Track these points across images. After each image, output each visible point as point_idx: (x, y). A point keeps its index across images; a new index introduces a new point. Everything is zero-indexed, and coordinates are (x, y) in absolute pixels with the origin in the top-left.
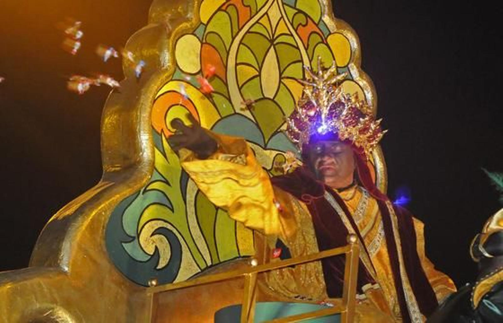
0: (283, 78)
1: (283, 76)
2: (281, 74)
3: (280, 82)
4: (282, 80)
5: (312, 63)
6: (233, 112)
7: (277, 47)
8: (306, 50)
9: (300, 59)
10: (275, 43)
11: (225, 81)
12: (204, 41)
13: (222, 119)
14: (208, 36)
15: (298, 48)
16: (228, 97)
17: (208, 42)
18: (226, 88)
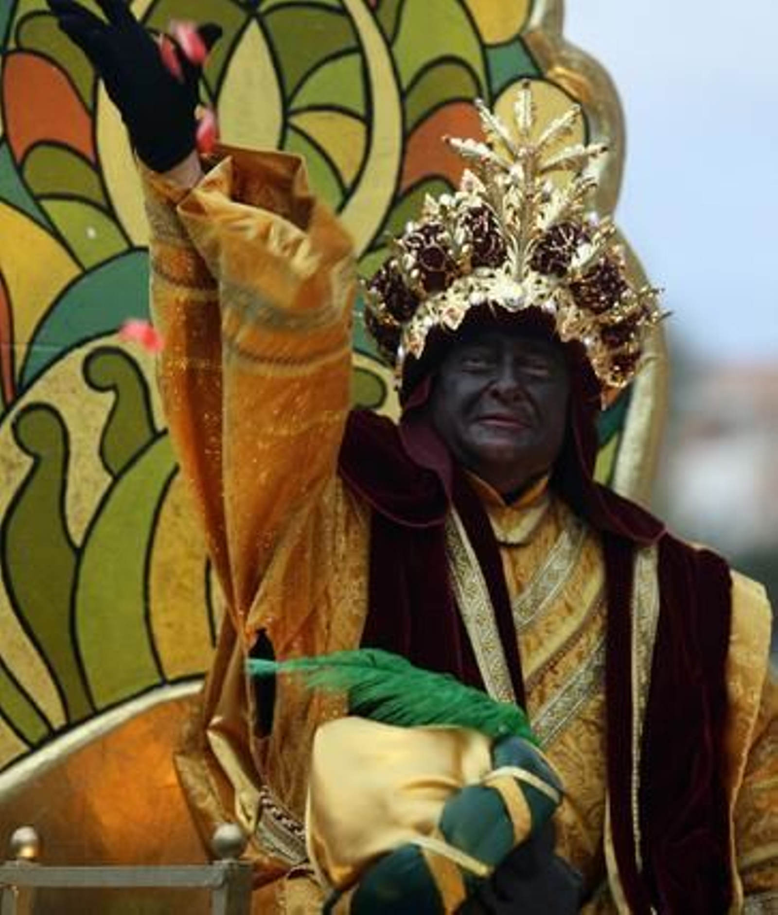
0: (297, 112)
1: (295, 105)
2: (286, 101)
3: (286, 126)
4: (295, 121)
5: (396, 49)
6: (124, 246)
7: (271, 21)
8: (373, 10)
9: (353, 43)
10: (263, 8)
11: (90, 154)
12: (12, 45)
13: (86, 272)
14: (26, 27)
15: (343, 11)
16: (102, 202)
17: (26, 43)
18: (94, 177)
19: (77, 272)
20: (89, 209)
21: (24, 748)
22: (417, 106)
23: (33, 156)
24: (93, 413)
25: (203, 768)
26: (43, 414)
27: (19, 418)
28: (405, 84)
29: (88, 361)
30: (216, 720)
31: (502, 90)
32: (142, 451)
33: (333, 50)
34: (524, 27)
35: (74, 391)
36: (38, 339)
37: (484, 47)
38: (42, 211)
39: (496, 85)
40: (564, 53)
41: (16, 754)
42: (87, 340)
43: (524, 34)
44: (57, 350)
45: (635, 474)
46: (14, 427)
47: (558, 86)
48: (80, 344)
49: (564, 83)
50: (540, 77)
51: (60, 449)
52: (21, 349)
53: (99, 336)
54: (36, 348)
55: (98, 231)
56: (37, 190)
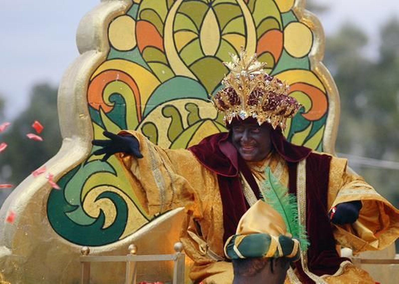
1: (223, 33)
2: (221, 32)
3: (221, 38)
4: (223, 37)
5: (253, 15)
6: (173, 76)
7: (216, 9)
8: (247, 4)
9: (241, 14)
10: (213, 5)
11: (163, 50)
12: (138, 19)
13: (162, 83)
14: (142, 13)
15: (238, 5)
16: (167, 63)
17: (142, 18)
18: (164, 56)
19: (159, 83)
20: (162, 65)
21: (147, 222)
22: (261, 31)
23: (145, 50)
24: (165, 124)
25: (189, 240)
26: (150, 125)
27: (143, 127)
28: (257, 25)
29: (163, 109)
30: (189, 227)
31: (286, 26)
32: (180, 135)
33: (234, 16)
34: (292, 7)
35: (159, 118)
36: (148, 103)
37: (281, 13)
38: (148, 66)
39: (284, 25)
40: (305, 14)
41: (144, 223)
42: (163, 103)
43: (293, 9)
44: (154, 106)
45: (330, 137)
46: (142, 129)
47: (304, 24)
48: (160, 104)
49: (304, 23)
50: (298, 21)
51: (156, 135)
52: (143, 107)
53: (166, 102)
54: (147, 106)
55: (165, 71)
56: (146, 61)
